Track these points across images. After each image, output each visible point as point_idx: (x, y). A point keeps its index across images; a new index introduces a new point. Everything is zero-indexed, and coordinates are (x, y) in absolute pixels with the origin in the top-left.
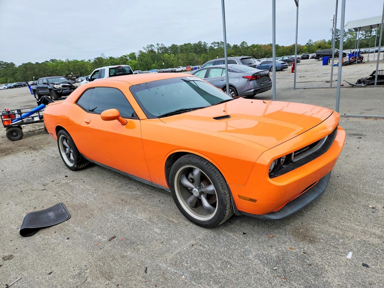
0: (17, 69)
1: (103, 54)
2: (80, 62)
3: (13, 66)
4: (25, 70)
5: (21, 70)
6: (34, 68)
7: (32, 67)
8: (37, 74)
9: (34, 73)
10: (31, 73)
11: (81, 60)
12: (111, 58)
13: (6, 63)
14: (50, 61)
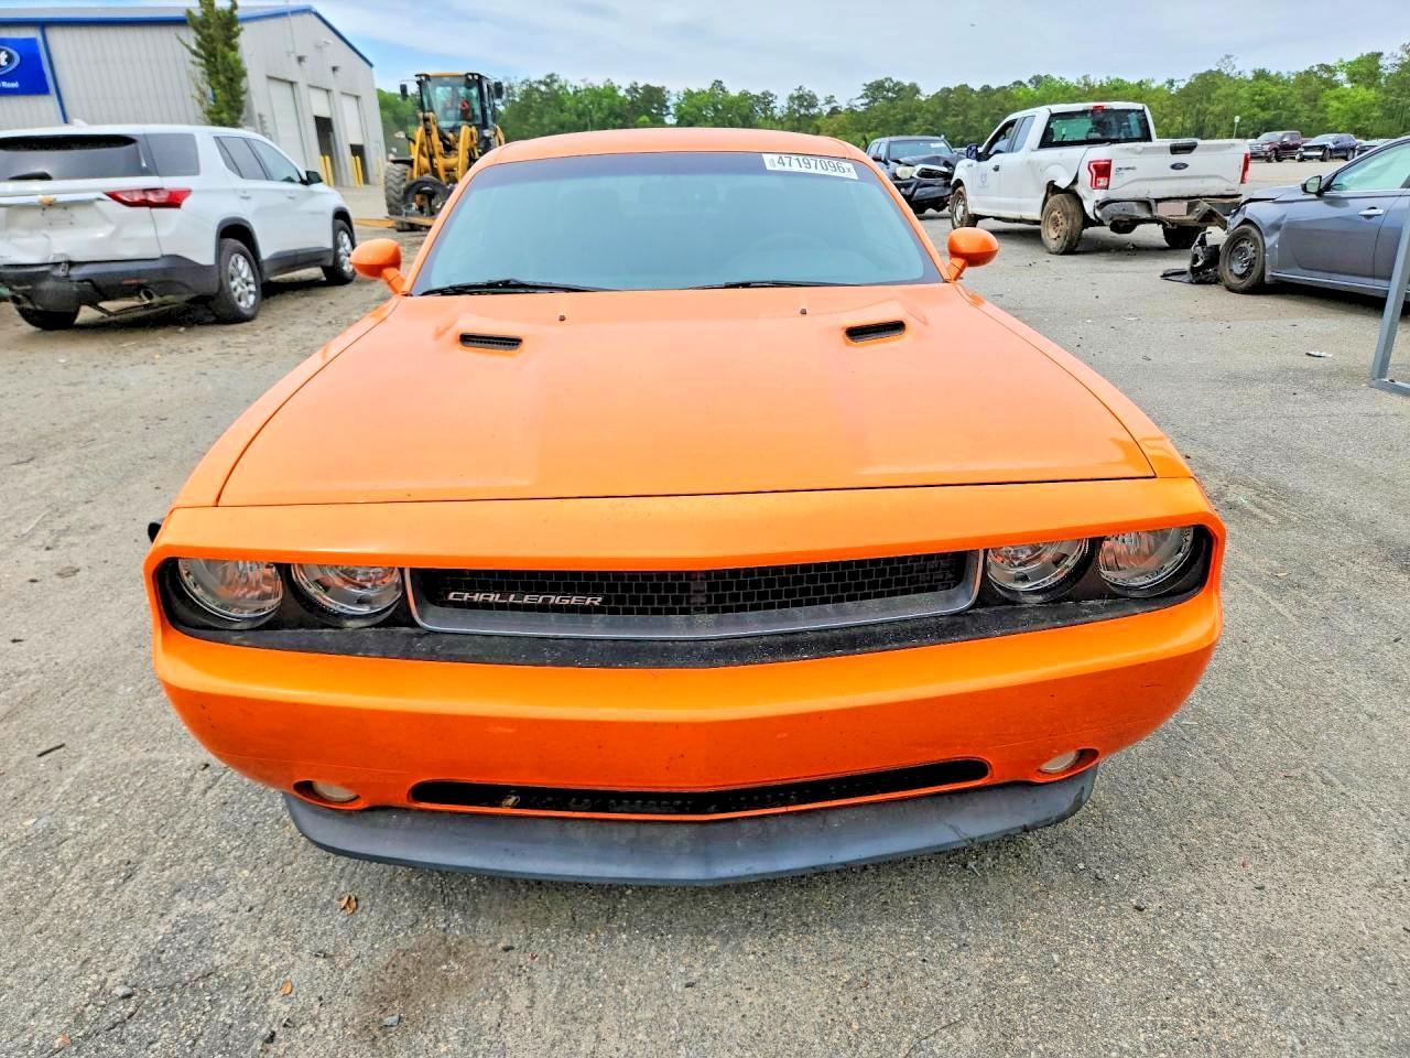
0: (920, 107)
1: (1228, 57)
2: (1132, 87)
3: (915, 95)
4: (939, 110)
5: (928, 111)
6: (970, 106)
7: (965, 100)
8: (970, 128)
9: (963, 123)
10: (954, 124)
11: (1137, 81)
12: (1261, 75)
13: (898, 84)
14: (1030, 81)
